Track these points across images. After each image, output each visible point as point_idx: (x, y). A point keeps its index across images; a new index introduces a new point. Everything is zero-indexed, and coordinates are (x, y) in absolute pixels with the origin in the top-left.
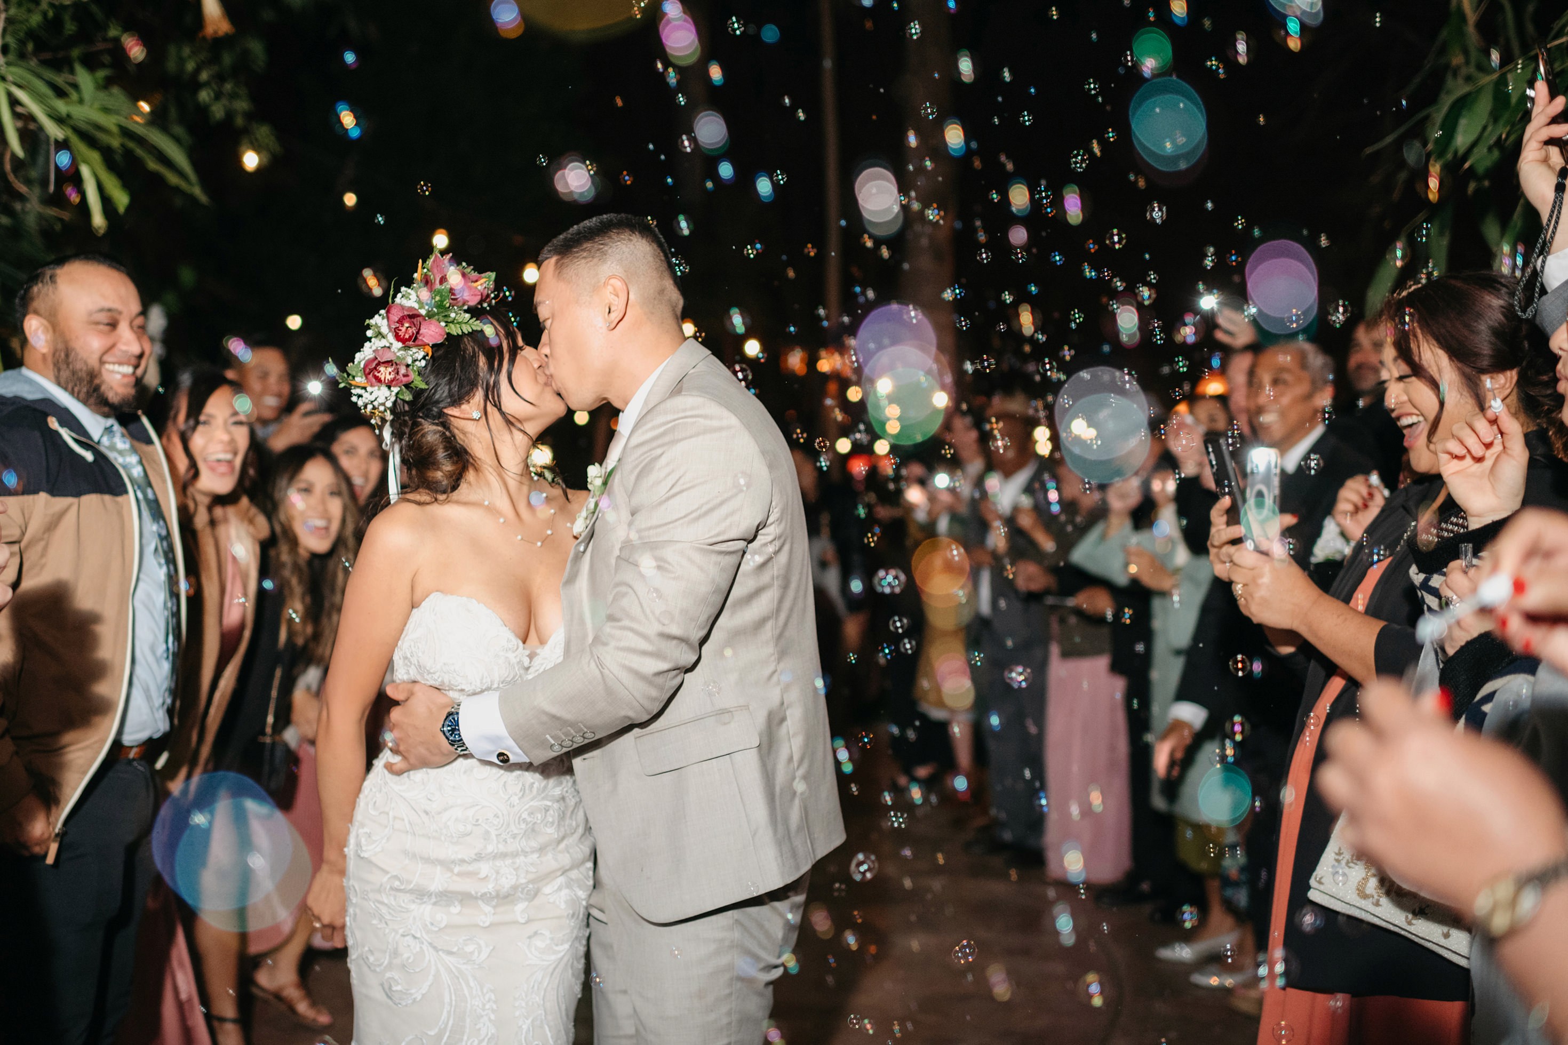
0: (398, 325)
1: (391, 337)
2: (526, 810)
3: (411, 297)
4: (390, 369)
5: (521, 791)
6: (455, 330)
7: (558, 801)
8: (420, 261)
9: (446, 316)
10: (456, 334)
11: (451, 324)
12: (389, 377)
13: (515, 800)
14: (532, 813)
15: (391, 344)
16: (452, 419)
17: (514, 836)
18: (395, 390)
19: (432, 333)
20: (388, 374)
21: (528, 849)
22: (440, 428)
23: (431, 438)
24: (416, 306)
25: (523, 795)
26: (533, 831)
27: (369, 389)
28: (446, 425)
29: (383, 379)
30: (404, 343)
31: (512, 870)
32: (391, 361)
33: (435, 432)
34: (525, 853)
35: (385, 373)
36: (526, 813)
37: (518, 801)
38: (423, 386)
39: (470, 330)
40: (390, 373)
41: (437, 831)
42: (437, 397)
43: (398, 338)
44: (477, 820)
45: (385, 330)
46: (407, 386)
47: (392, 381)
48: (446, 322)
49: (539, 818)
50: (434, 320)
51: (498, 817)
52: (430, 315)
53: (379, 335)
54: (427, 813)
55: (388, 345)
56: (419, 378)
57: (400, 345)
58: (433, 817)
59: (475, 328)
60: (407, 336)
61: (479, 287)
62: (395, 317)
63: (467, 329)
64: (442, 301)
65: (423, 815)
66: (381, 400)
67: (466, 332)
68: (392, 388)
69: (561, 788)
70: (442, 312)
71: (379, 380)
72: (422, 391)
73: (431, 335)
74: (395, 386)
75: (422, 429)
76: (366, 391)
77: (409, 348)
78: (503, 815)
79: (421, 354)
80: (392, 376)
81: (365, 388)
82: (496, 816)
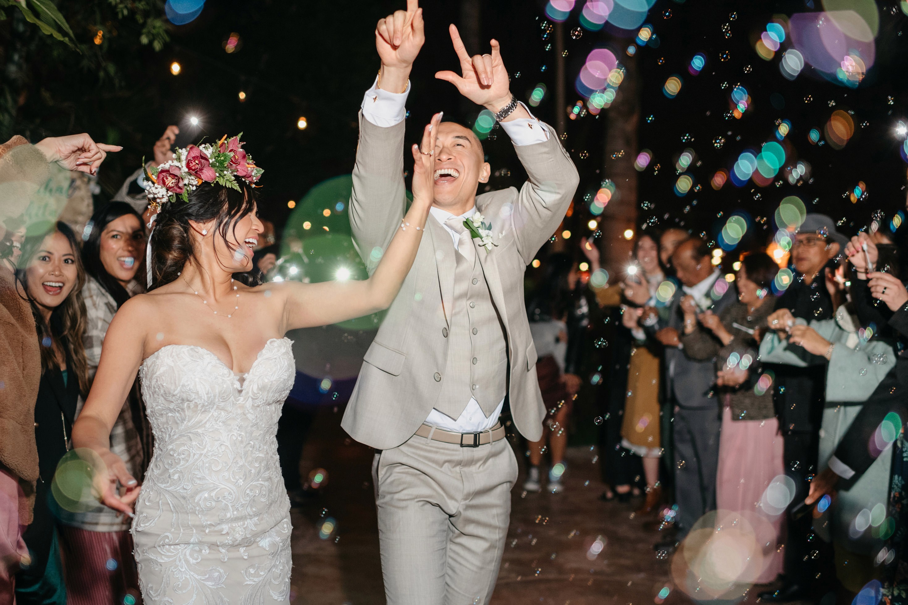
0: (192, 159)
1: (184, 163)
2: (248, 488)
3: (209, 150)
4: (174, 181)
5: (244, 476)
6: (222, 182)
7: (267, 480)
8: (226, 135)
9: (221, 171)
10: (221, 184)
11: (221, 178)
12: (170, 185)
13: (241, 482)
14: (252, 490)
15: (182, 167)
16: (192, 229)
17: (243, 506)
18: (170, 193)
19: (208, 175)
20: (171, 183)
21: (251, 513)
22: (182, 229)
23: (175, 232)
24: (209, 156)
25: (245, 478)
26: (253, 501)
27: (156, 185)
28: (186, 230)
29: (167, 183)
30: (189, 170)
31: (243, 529)
32: (177, 176)
33: (179, 230)
34: (251, 517)
35: (170, 181)
36: (248, 490)
37: (243, 483)
38: (186, 200)
39: (230, 187)
40: (173, 183)
41: (192, 509)
42: (190, 211)
43: (188, 166)
44: (218, 498)
45: (183, 158)
46: (177, 195)
47: (171, 188)
48: (220, 174)
49: (257, 492)
50: (213, 169)
51: (231, 494)
52: (213, 165)
53: (179, 159)
54: (184, 498)
55: (180, 167)
56: (186, 195)
57: (187, 170)
58: (189, 500)
59: (233, 187)
60: (193, 168)
61: (249, 169)
62: (193, 154)
63: (229, 185)
64: (224, 161)
65: (182, 500)
66: (160, 195)
67: (228, 187)
68: (169, 192)
69: (268, 472)
70: (221, 168)
71: (164, 183)
72: (184, 203)
73: (207, 176)
74: (171, 191)
75: (172, 224)
76: (154, 186)
77: (190, 174)
78: (234, 492)
79: (195, 182)
80: (172, 185)
81: (153, 183)
82: (230, 494)
